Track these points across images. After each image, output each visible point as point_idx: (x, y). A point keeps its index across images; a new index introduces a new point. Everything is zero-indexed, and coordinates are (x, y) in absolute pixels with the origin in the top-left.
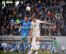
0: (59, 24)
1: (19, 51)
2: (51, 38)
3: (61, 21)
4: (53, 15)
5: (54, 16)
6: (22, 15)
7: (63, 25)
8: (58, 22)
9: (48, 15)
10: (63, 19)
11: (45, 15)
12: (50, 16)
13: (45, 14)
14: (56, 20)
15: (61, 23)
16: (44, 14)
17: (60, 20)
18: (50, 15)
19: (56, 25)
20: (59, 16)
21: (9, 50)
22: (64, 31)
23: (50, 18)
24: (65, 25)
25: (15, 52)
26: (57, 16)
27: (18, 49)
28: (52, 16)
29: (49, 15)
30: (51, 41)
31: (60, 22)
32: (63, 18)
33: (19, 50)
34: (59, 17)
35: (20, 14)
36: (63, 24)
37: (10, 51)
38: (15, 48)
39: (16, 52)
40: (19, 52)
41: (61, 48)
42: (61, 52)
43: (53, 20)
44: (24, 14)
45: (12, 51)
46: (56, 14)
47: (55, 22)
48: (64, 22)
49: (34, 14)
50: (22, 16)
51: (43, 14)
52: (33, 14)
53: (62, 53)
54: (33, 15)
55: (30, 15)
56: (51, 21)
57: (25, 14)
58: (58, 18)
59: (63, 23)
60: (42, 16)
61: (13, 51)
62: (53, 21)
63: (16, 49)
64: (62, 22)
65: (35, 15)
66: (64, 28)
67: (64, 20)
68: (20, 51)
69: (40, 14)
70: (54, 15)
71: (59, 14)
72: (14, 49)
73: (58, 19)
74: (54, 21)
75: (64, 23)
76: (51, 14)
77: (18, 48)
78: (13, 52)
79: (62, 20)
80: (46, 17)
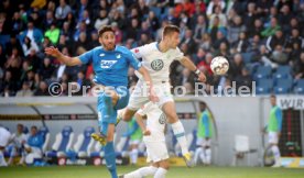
0: (223, 46)
1: (61, 158)
2: (193, 101)
3: (232, 32)
4: (198, 9)
5: (204, 12)
6: (68, 8)
7: (239, 49)
8: (219, 35)
9: (178, 9)
10: (240, 25)
11: (163, 10)
12: (187, 13)
13: (164, 4)
14: (211, 27)
15: (231, 41)
16: (159, 5)
17: (226, 29)
18: (186, 8)
19: (212, 49)
20: (224, 11)
21: (20, 156)
22: (244, 73)
23: (185, 20)
24: (248, 49)
25: (43, 164)
26: (214, 12)
27: (55, 151)
28: (194, 12)
29: (183, 7)
30: (191, 116)
31: (228, 38)
32: (237, 19)
33: (59, 154)
34: (222, 16)
35: (63, 7)
36: (241, 42)
37: (21, 162)
38: (44, 146)
39: (50, 162)
40: (62, 162)
41: (234, 144)
42: (234, 158)
43: (198, 27)
44: (76, 7)
45: (30, 159)
46: (211, 5)
47: (206, 36)
48: (242, 35)
49: (118, 5)
50: (70, 16)
51: (155, 6)
52: (114, 5)
53: (237, 163)
54: (113, 11)
55: (101, 9)
56: (188, 31)
57: (80, 5)
58: (217, 17)
59: (239, 39)
60: (151, 14)
61: (35, 160)
62: (200, 31)
63: (47, 153)
64: (235, 36)
65: (122, 8)
66: (242, 63)
67: (244, 28)
68: (66, 159)
69: (142, 6)
70: (201, 5)
71: (223, 5)
72: (39, 150)
73: (220, 26)
74: (203, 30)
75: (245, 40)
76: (190, 5)
77: (55, 147)
78: (37, 163)
79: (237, 30)
80: (170, 18)
